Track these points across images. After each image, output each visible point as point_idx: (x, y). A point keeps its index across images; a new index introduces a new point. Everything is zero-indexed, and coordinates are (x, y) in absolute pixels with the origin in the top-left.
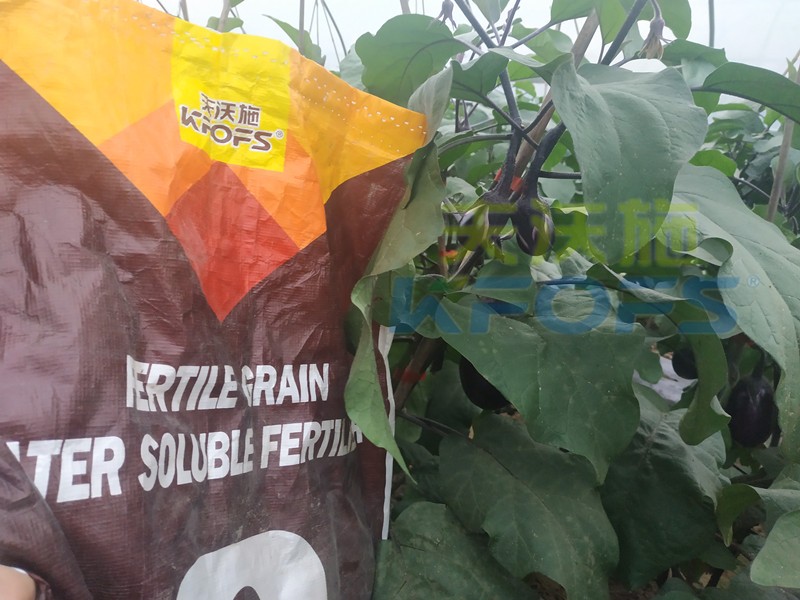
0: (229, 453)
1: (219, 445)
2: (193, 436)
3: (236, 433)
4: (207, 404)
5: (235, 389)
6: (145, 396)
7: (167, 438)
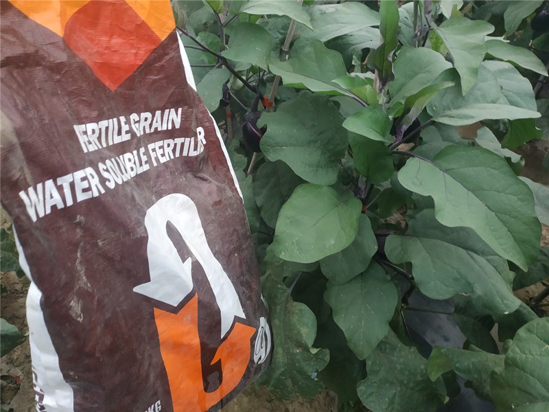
0: (135, 163)
1: (130, 160)
2: (117, 158)
3: (135, 152)
4: (118, 140)
5: (128, 129)
6: (90, 143)
7: (107, 162)
